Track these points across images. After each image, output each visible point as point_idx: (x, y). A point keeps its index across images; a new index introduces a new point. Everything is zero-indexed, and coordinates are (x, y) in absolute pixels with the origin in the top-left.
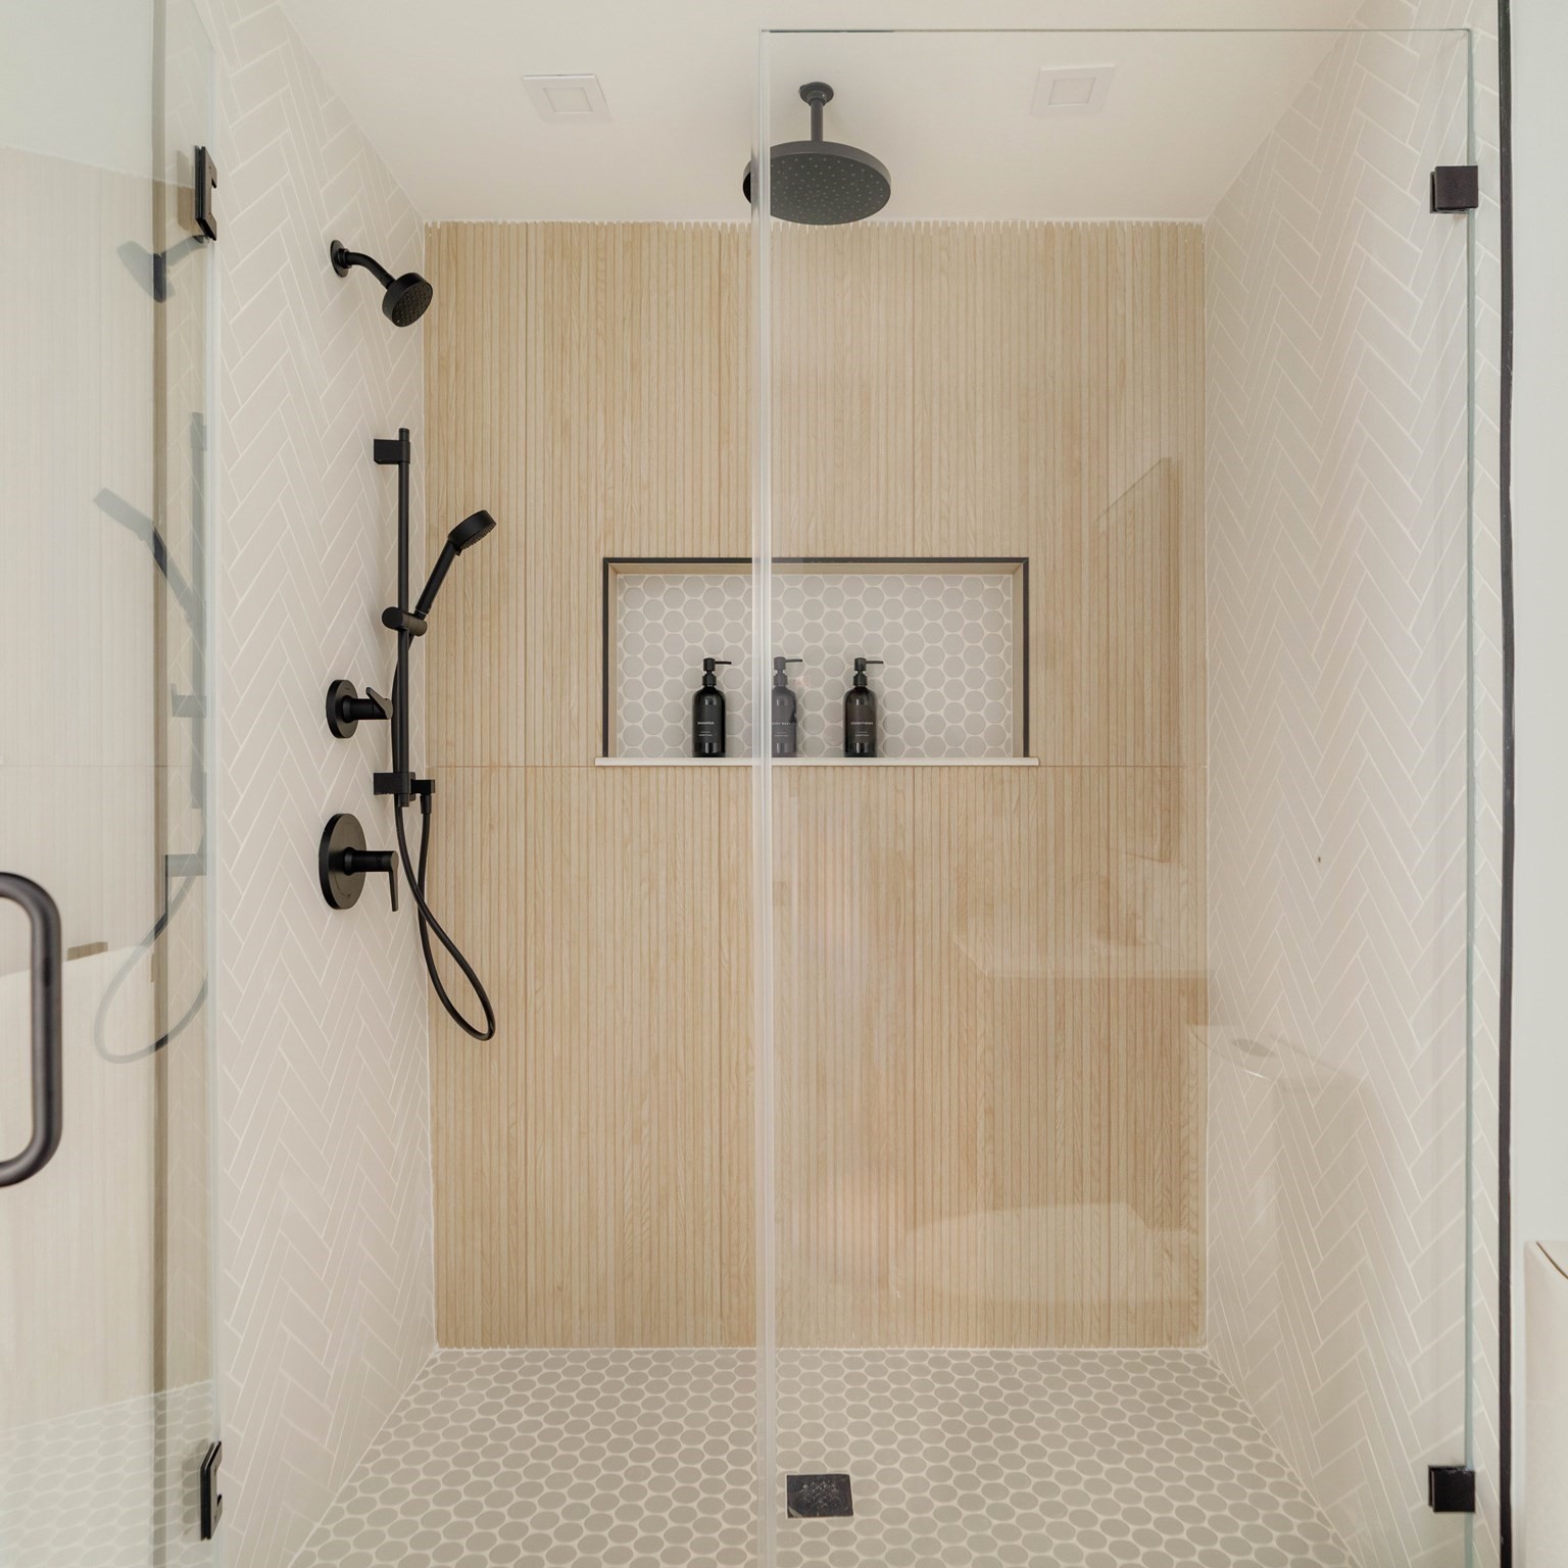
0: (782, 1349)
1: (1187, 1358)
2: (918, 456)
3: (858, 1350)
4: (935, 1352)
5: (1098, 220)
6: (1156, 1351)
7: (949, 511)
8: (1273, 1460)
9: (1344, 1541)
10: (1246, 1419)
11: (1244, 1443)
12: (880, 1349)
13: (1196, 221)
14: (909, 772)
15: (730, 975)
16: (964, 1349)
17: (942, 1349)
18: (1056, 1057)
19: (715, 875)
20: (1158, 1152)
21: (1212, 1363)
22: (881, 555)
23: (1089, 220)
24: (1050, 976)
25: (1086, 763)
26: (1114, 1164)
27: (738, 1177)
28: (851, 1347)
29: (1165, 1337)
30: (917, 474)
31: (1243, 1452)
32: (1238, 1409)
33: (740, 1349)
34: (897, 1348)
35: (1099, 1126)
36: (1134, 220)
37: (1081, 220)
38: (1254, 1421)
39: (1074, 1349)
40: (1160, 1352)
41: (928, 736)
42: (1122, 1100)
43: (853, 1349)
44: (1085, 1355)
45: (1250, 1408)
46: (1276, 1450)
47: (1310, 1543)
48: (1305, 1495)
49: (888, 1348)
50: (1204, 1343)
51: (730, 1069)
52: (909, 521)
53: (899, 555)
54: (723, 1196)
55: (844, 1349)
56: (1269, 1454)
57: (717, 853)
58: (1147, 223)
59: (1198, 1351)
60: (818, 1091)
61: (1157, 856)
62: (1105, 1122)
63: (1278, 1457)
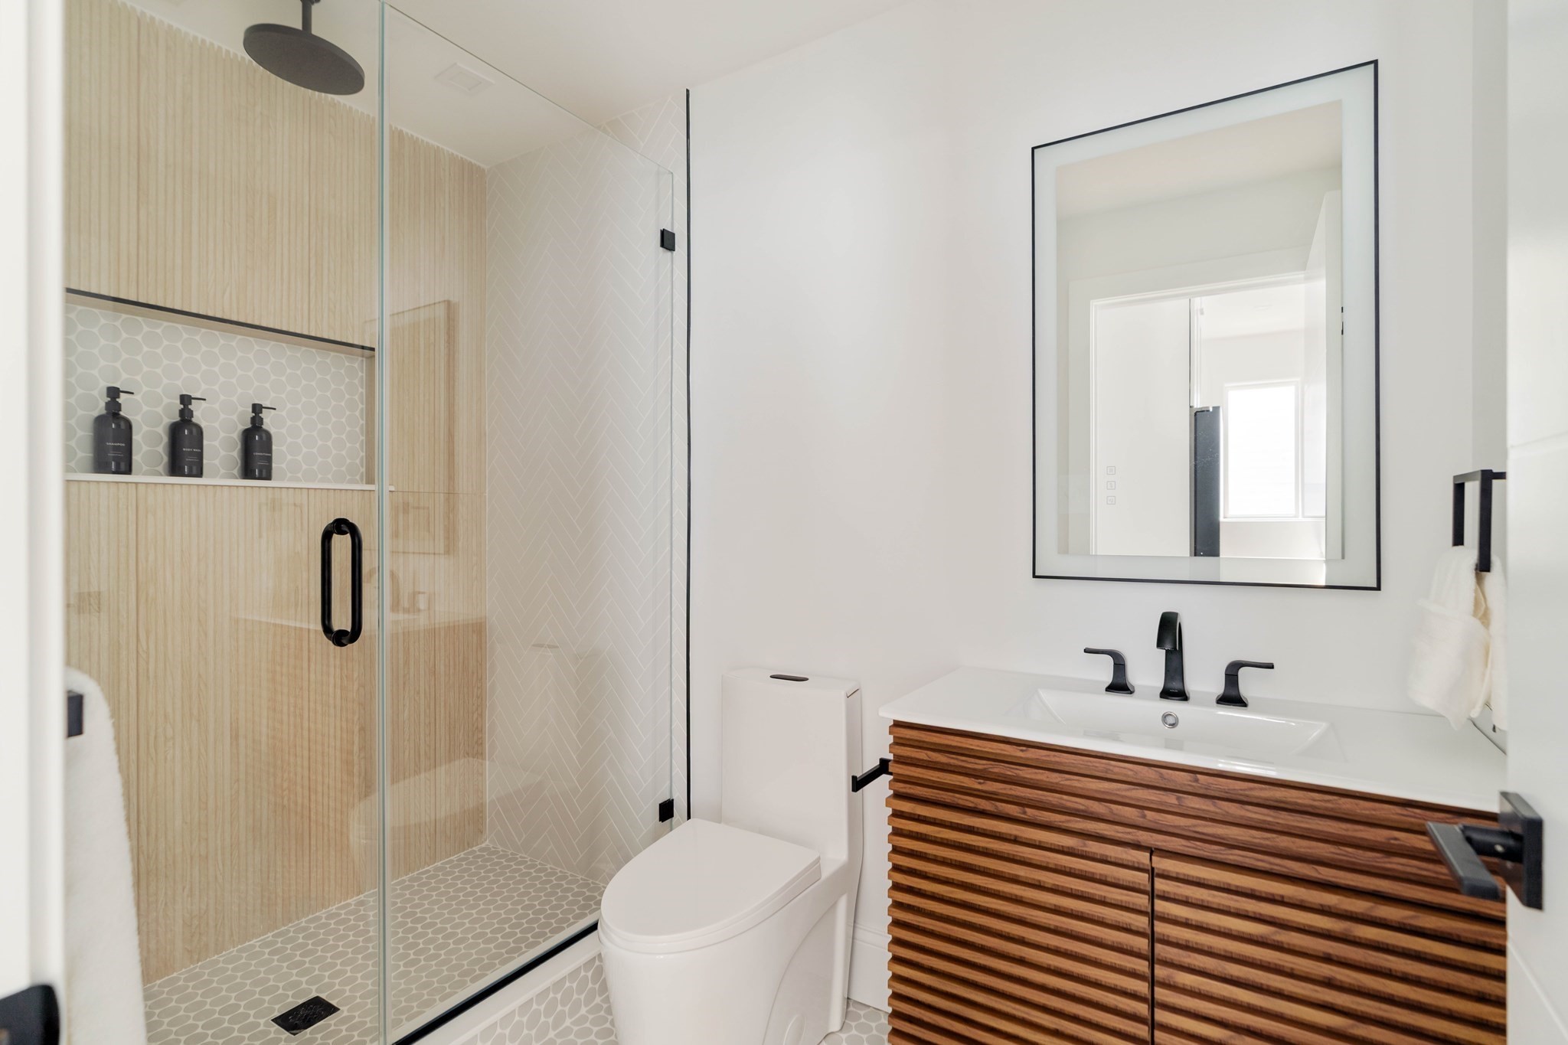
0: (200, 963)
1: (480, 850)
2: (313, 261)
3: (266, 936)
4: (326, 912)
5: (432, 142)
6: (462, 855)
7: (335, 307)
8: (549, 870)
9: (597, 882)
10: (527, 862)
11: (532, 871)
12: (283, 928)
13: (482, 166)
14: (305, 491)
15: (147, 663)
16: (345, 902)
17: (330, 908)
18: (404, 684)
19: (133, 578)
20: (462, 731)
21: (493, 847)
22: (284, 329)
23: (426, 139)
24: (400, 631)
25: (422, 490)
26: (438, 745)
27: (156, 835)
28: (260, 936)
29: (466, 844)
30: (312, 275)
31: (534, 874)
32: (520, 859)
33: (158, 982)
34: (297, 922)
35: (430, 723)
36: (451, 151)
37: (421, 137)
38: (530, 860)
39: (415, 873)
40: (464, 854)
41: (304, 467)
42: (442, 704)
43: (262, 938)
44: (423, 873)
45: (526, 856)
46: (548, 866)
47: (585, 890)
48: (571, 875)
49: (290, 925)
50: (486, 840)
51: (148, 743)
52: (306, 306)
53: (298, 331)
54: (141, 856)
55: (255, 940)
56: (547, 869)
57: (134, 559)
58: (457, 156)
59: (483, 845)
60: (231, 744)
61: (442, 551)
62: (433, 720)
63: (551, 868)
